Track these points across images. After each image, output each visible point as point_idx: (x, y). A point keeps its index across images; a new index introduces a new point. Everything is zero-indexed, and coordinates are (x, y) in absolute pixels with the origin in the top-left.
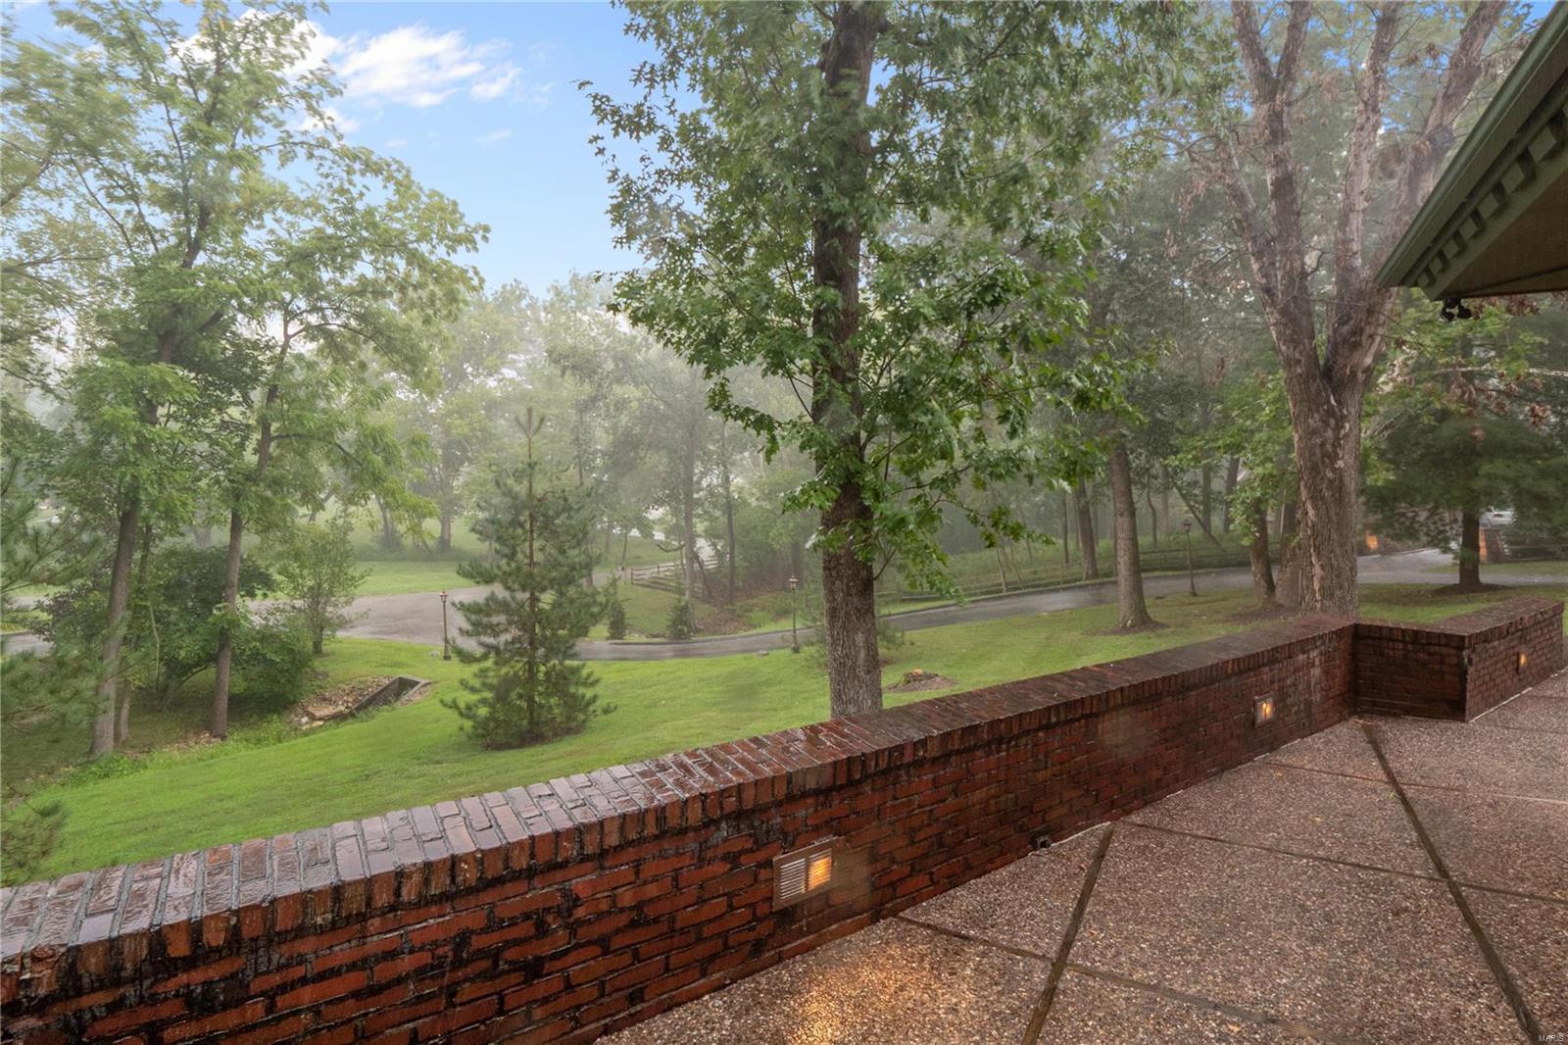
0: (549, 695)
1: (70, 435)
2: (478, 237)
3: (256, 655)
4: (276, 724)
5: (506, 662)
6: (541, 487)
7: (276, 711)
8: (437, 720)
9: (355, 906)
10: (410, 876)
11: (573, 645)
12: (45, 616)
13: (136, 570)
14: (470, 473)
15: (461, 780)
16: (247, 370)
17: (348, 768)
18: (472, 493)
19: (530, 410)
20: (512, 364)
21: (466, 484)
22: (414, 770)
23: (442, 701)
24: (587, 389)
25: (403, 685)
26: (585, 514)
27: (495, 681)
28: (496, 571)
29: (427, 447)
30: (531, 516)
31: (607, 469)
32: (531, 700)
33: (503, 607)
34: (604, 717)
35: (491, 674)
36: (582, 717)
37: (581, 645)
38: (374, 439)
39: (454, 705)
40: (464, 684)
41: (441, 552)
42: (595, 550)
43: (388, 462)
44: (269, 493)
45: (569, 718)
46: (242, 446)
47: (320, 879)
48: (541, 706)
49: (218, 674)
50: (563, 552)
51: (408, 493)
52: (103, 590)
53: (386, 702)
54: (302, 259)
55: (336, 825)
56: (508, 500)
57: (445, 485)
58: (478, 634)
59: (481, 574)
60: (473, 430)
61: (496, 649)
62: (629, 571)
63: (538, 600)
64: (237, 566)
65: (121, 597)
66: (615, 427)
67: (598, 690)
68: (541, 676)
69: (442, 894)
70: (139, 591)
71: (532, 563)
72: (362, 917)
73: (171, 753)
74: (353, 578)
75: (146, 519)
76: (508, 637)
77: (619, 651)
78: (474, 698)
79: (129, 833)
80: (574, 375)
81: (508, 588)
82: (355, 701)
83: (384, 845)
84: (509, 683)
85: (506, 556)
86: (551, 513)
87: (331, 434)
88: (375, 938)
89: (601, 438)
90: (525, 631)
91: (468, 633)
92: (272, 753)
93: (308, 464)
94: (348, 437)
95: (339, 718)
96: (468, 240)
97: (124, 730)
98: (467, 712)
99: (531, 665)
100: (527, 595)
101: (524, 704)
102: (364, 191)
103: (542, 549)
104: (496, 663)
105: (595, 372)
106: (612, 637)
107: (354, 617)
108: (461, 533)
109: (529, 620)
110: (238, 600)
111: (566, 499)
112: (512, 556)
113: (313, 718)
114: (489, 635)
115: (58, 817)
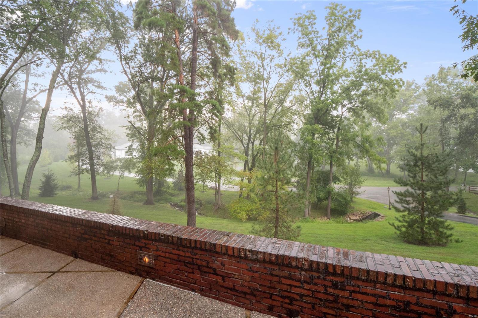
0: (430, 229)
1: (299, 143)
2: (402, 67)
3: (336, 199)
4: (341, 219)
5: (412, 214)
6: (426, 153)
7: (341, 215)
8: (387, 228)
9: (373, 278)
10: (390, 276)
11: (441, 213)
12: (296, 184)
13: (311, 175)
14: (396, 148)
15: (396, 250)
16: (334, 124)
17: (361, 236)
18: (398, 155)
19: (421, 125)
20: (411, 109)
21: (395, 152)
22: (380, 242)
23: (389, 223)
24: (446, 113)
25: (376, 215)
26: (447, 162)
27: (408, 220)
28: (408, 182)
29: (383, 141)
30: (422, 163)
31: (456, 145)
32: (422, 229)
33: (411, 195)
34: (455, 243)
35: (406, 217)
36: (445, 241)
37: (445, 213)
38: (366, 139)
39: (393, 225)
40: (397, 219)
41: (387, 175)
42: (451, 177)
43: (371, 146)
44: (339, 156)
45: (439, 240)
46: (333, 144)
47: (363, 266)
48: (426, 232)
49: (328, 203)
50: (436, 177)
51: (377, 155)
52: (305, 179)
53: (371, 219)
54: (347, 90)
55: (366, 252)
56: (412, 158)
57: (387, 153)
58: (402, 203)
59: (403, 183)
60: (397, 133)
61: (408, 209)
62: (468, 186)
63: (426, 194)
64: (332, 175)
65: (309, 181)
66: (461, 127)
67: (452, 232)
68: (426, 222)
69: (400, 286)
70: (312, 180)
71: (422, 180)
72: (375, 282)
73: (318, 220)
74: (361, 181)
75: (313, 163)
76: (413, 206)
77: (462, 218)
78: (400, 224)
79: (312, 236)
80: (441, 108)
81: (413, 188)
82: (362, 217)
83: (381, 263)
84: (414, 222)
85: (412, 177)
86: (431, 162)
87: (354, 139)
88: (379, 290)
89: (454, 131)
90: (420, 204)
91: (398, 202)
92: (341, 226)
93: (349, 148)
94: (359, 139)
95: (357, 221)
96: (399, 70)
97: (310, 212)
98: (398, 228)
99: (422, 217)
100: (420, 192)
101: (419, 230)
102: (365, 64)
103: (427, 176)
104: (408, 214)
105: (450, 105)
106: (459, 212)
107: (361, 192)
108: (394, 169)
109: (421, 200)
110: (332, 184)
111: (437, 157)
112: (414, 177)
113: (351, 219)
114: (406, 204)
115: (300, 229)
